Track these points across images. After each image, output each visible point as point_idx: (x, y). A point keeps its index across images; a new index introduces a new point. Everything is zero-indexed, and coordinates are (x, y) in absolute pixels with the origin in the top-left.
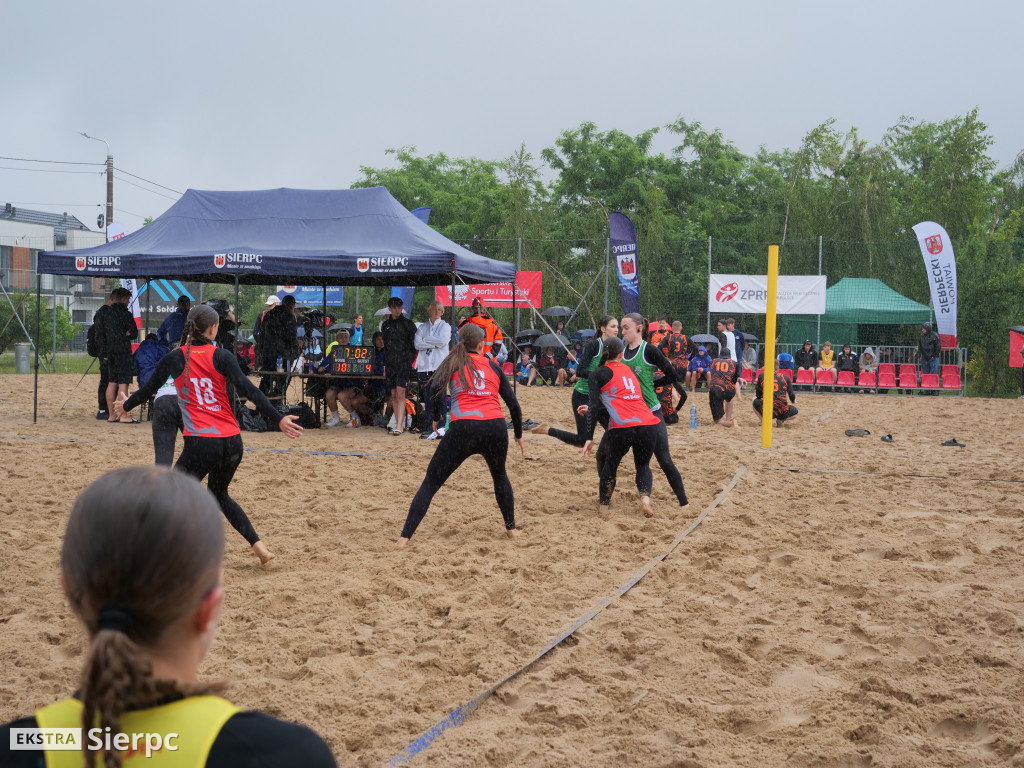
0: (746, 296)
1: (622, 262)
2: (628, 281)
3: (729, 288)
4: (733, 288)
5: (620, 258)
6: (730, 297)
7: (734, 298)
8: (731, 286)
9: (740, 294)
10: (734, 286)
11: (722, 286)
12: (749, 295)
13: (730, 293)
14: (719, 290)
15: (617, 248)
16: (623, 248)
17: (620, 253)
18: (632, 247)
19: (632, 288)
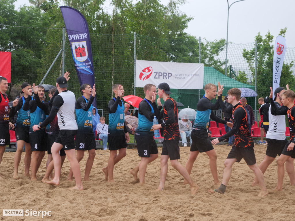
0: (157, 76)
1: (76, 47)
2: (81, 62)
3: (147, 70)
4: (149, 71)
5: (74, 45)
6: (148, 77)
7: (151, 77)
8: (148, 68)
9: (153, 75)
10: (150, 68)
11: (143, 69)
12: (159, 76)
13: (148, 74)
14: (141, 71)
15: (71, 37)
16: (76, 37)
17: (74, 41)
18: (84, 36)
19: (84, 68)
